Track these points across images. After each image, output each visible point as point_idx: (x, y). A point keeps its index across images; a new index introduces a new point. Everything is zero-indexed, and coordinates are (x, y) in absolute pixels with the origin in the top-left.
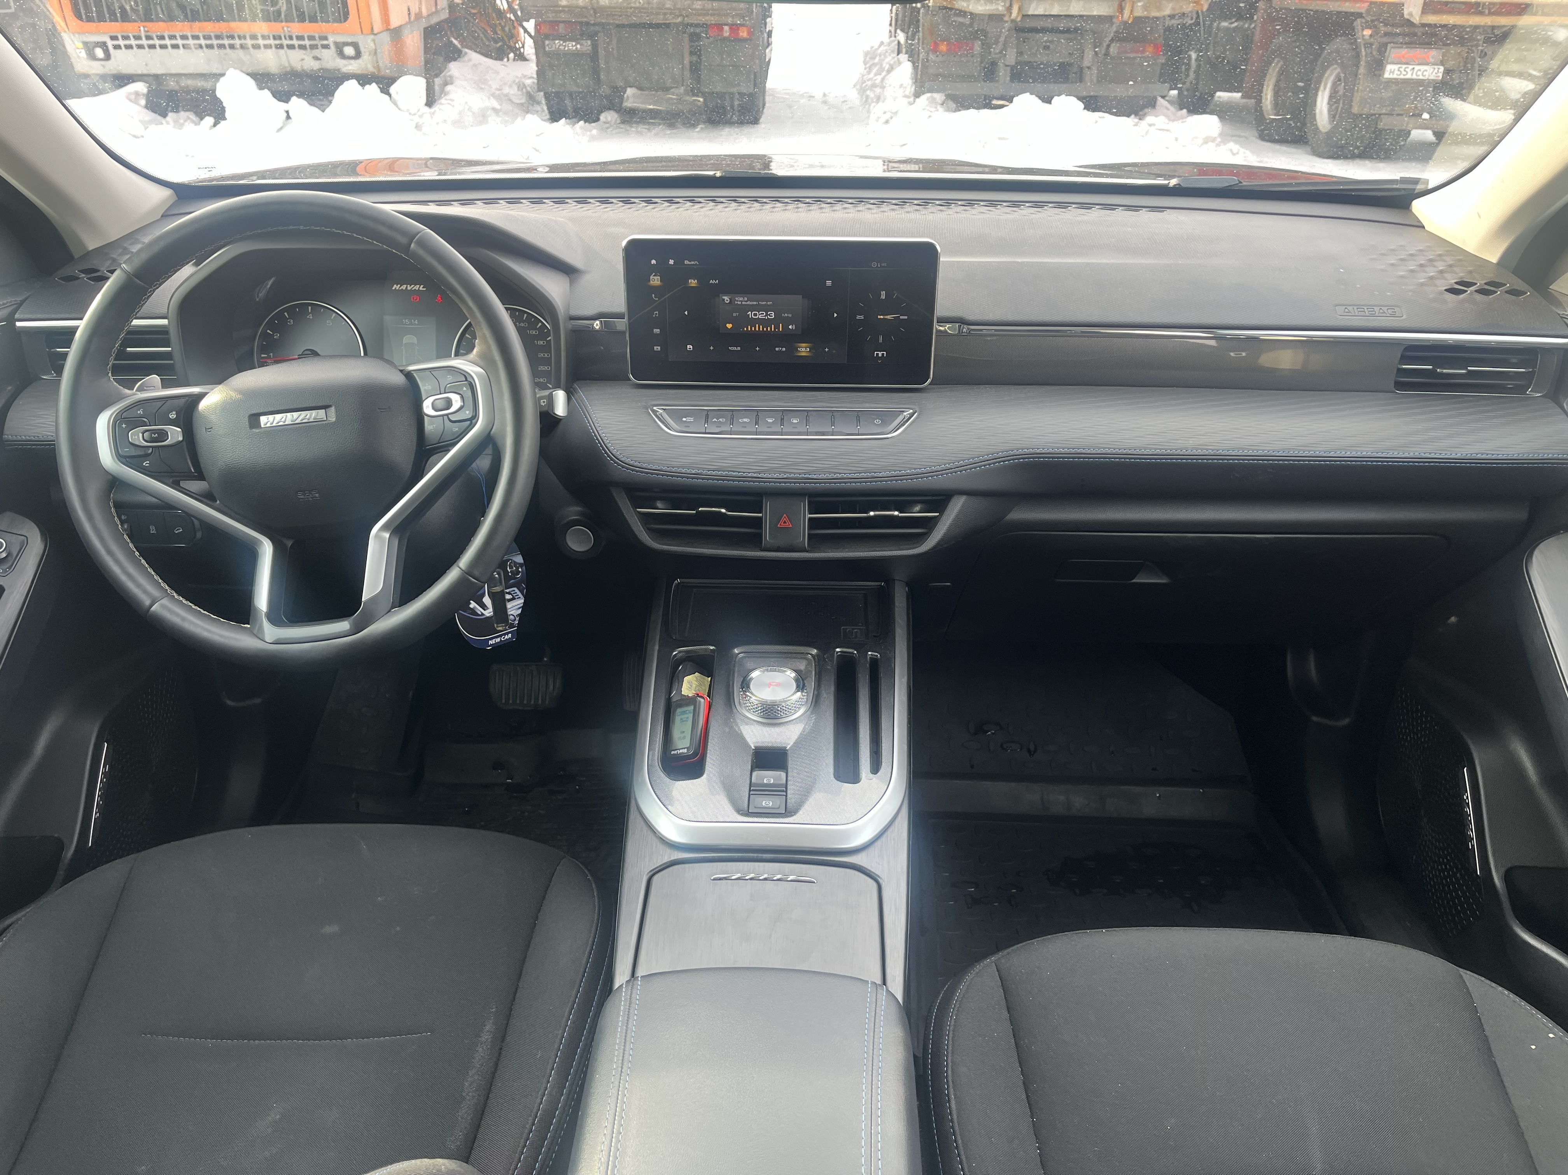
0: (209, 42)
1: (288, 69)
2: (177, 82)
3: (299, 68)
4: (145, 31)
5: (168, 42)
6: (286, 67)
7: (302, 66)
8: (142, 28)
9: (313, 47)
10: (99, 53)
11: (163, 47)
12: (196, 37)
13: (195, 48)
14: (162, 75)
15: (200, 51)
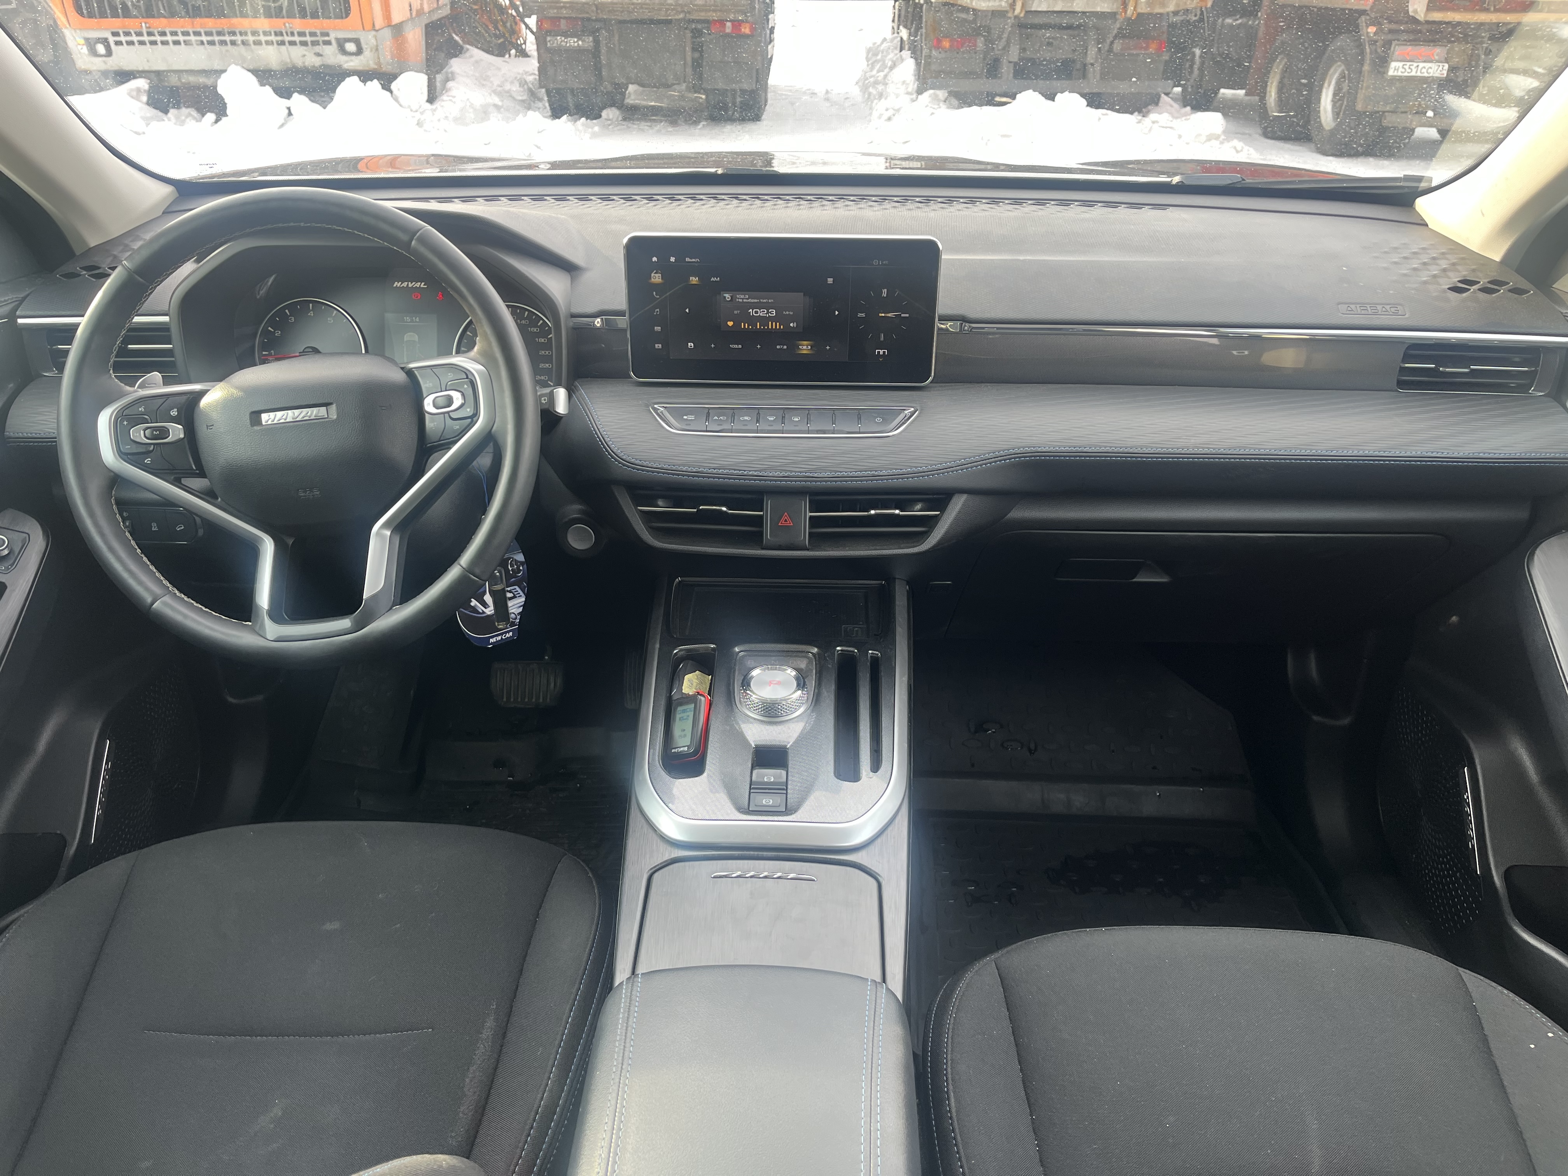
0: (210, 38)
1: (290, 66)
2: (179, 79)
3: (300, 65)
4: (147, 27)
5: (169, 38)
6: (287, 64)
7: (303, 63)
8: (143, 24)
9: (315, 43)
10: (101, 48)
11: (165, 43)
12: (197, 34)
13: (197, 45)
14: (164, 71)
15: (202, 47)
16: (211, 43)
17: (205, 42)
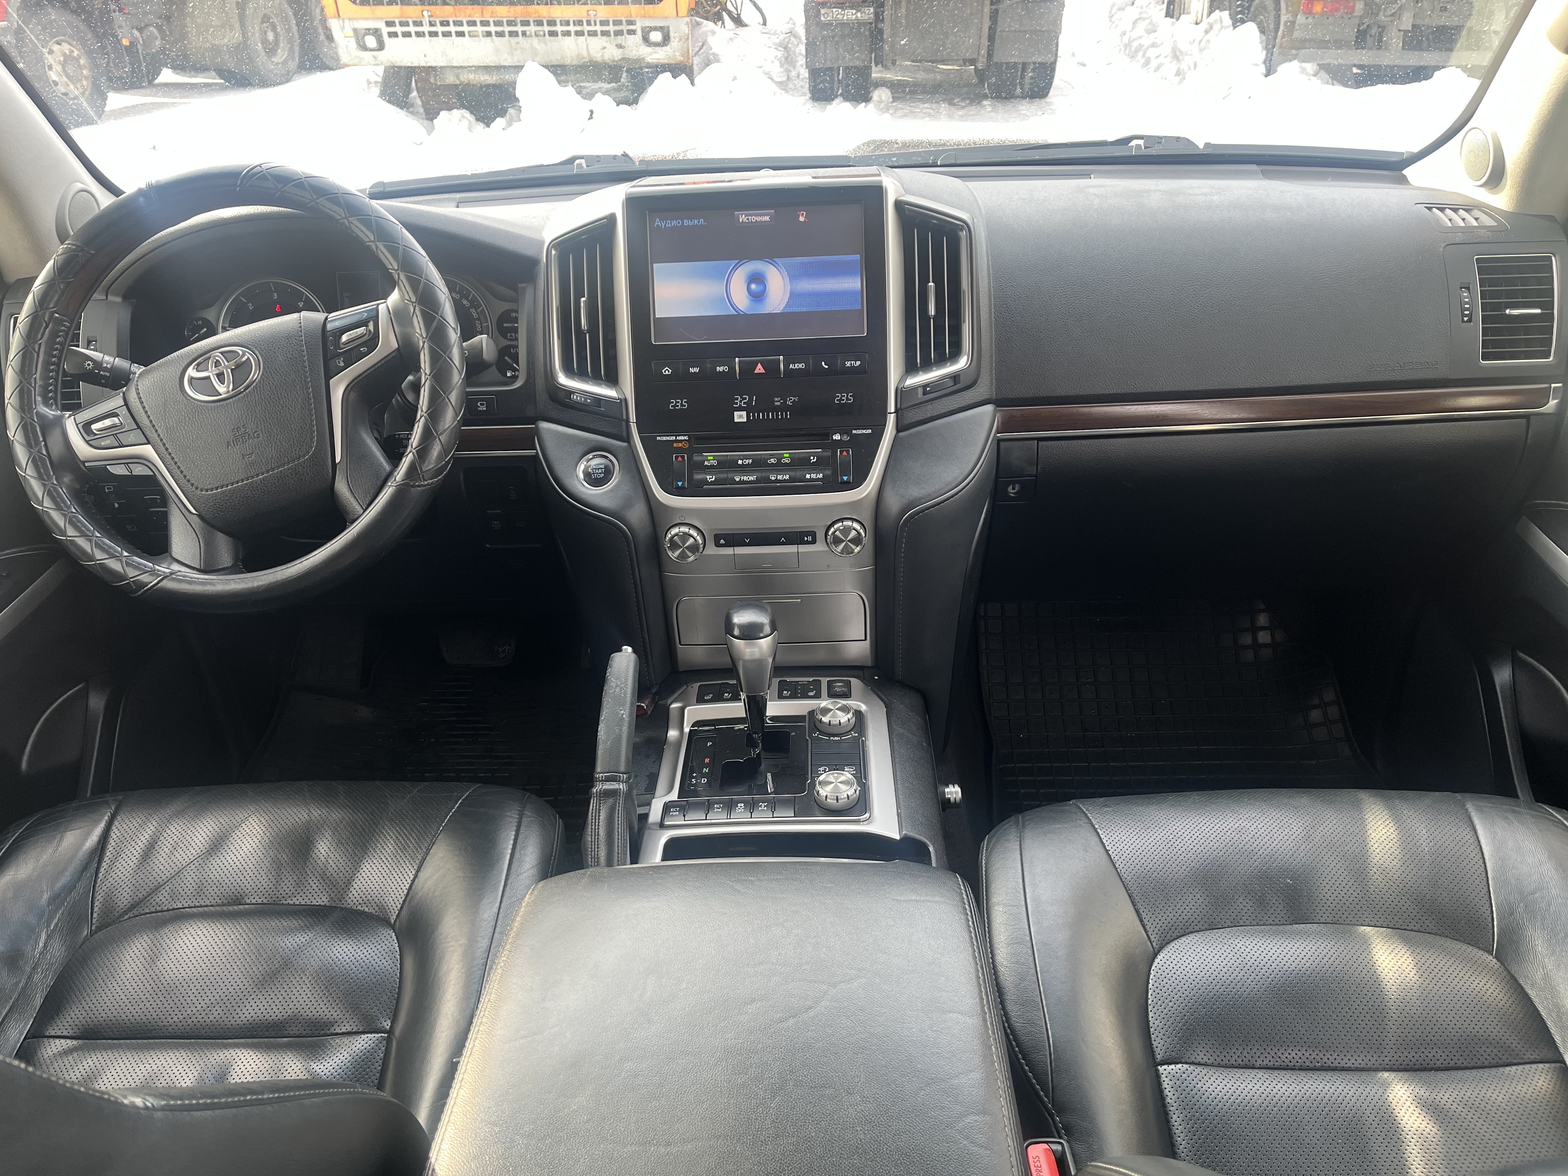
0: (499, 29)
1: (587, 60)
2: (458, 77)
3: (599, 59)
4: (430, 16)
5: (452, 29)
6: (584, 58)
7: (603, 56)
8: (425, 13)
9: (618, 33)
10: (371, 41)
11: (447, 34)
12: (485, 23)
13: (483, 36)
14: (441, 67)
15: (489, 39)
16: (500, 34)
17: (493, 33)
